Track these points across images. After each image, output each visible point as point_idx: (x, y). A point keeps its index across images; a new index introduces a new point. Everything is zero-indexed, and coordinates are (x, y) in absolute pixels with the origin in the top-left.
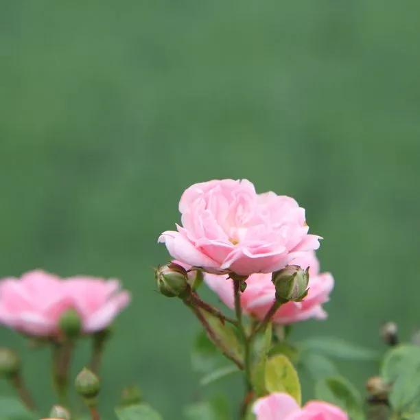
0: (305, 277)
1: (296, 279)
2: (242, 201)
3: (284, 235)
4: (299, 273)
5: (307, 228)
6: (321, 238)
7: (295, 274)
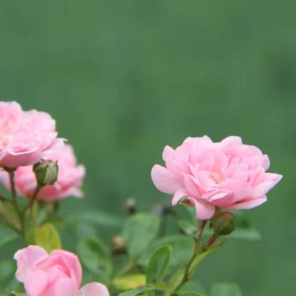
0: (55, 168)
1: (48, 169)
2: (12, 117)
3: (39, 138)
4: (51, 165)
5: (56, 134)
6: (66, 140)
7: (48, 166)
